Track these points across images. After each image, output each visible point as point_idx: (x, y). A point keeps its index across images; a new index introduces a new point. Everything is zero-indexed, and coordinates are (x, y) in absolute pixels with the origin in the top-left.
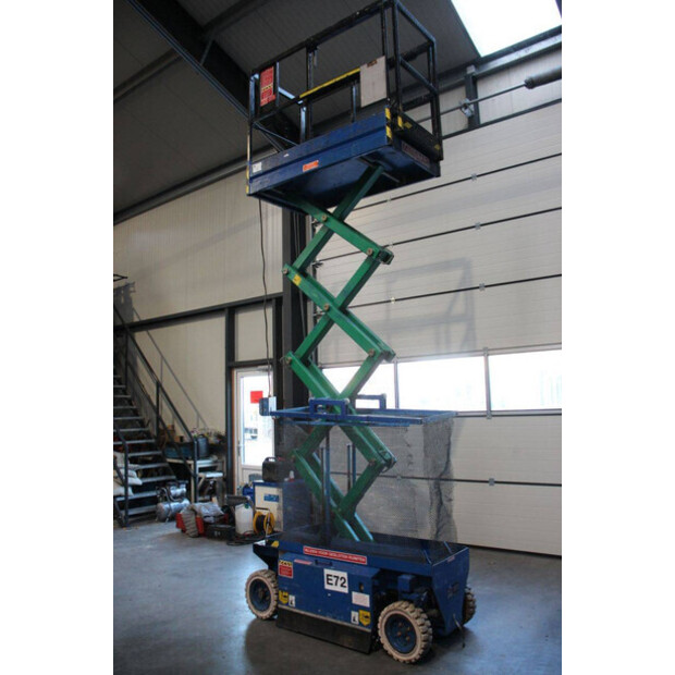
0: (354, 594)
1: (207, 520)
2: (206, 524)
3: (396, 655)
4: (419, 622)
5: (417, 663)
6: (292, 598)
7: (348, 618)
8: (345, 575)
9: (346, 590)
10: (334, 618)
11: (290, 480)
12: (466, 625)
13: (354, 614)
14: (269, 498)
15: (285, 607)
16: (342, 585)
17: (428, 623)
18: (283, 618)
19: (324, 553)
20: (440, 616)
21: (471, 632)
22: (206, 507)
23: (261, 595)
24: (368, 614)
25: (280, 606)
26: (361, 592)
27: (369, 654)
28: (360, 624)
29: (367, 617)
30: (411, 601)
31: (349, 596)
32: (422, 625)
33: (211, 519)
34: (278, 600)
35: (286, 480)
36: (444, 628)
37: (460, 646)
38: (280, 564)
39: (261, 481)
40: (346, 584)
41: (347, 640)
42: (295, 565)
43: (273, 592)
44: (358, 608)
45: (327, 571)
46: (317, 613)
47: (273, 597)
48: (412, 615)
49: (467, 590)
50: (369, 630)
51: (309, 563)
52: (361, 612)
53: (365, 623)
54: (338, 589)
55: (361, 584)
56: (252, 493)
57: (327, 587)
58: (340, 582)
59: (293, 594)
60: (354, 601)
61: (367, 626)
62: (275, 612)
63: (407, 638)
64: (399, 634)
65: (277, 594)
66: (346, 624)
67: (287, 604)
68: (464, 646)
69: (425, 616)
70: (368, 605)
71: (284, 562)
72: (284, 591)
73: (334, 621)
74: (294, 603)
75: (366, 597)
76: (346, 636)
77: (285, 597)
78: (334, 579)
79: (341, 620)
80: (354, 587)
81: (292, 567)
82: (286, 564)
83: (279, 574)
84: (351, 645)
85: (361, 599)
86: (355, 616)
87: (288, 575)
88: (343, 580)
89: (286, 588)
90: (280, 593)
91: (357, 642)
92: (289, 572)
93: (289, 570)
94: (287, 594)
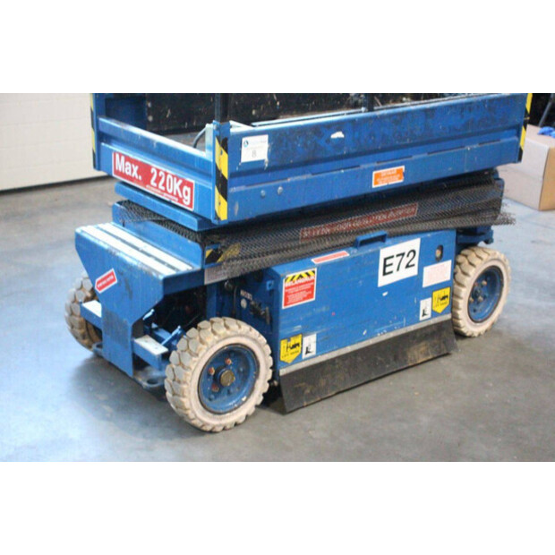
0: (427, 270)
6: (310, 341)
7: (414, 316)
9: (413, 272)
10: (390, 330)
13: (424, 304)
15: (294, 367)
16: (408, 266)
26: (438, 260)
28: (434, 314)
29: (444, 298)
31: (419, 278)
38: (286, 284)
40: (416, 261)
42: (318, 267)
44: (431, 290)
45: (384, 252)
50: (448, 317)
52: (437, 294)
53: (439, 309)
54: (401, 275)
57: (383, 281)
58: (406, 260)
59: (304, 333)
61: (444, 312)
66: (412, 328)
67: (299, 359)
70: (447, 277)
71: (297, 274)
72: (296, 335)
73: (392, 335)
74: (313, 349)
75: (448, 264)
76: (416, 346)
77: (294, 346)
78: (395, 261)
79: (402, 327)
80: (427, 258)
81: (314, 277)
82: (301, 276)
83: (283, 307)
84: (428, 354)
85: (438, 273)
86: (426, 305)
87: (304, 299)
88: (412, 254)
89: (298, 328)
90: (283, 344)
91: (435, 344)
92: (307, 290)
93: (308, 286)
94: (298, 340)
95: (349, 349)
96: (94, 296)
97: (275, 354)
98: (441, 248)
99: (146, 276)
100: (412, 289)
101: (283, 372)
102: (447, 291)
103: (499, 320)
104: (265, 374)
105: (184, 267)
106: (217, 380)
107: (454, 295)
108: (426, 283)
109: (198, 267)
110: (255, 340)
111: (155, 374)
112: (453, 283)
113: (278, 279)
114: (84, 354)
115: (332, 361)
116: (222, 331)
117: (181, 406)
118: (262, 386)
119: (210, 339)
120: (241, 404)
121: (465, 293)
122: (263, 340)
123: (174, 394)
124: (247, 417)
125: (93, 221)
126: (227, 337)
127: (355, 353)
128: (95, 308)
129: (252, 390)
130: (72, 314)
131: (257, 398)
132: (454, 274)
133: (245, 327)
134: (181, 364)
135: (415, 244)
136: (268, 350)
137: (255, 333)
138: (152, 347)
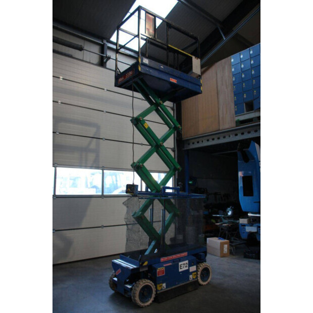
0: (190, 268)
6: (164, 285)
7: (188, 279)
9: (187, 268)
10: (183, 283)
15: (161, 291)
26: (193, 265)
28: (193, 279)
31: (189, 270)
38: (158, 270)
40: (187, 266)
42: (166, 267)
44: (192, 273)
45: (180, 263)
46: (176, 285)
50: (196, 280)
51: (171, 264)
52: (194, 274)
53: (194, 278)
54: (184, 269)
57: (180, 270)
58: (185, 266)
59: (163, 283)
66: (188, 282)
67: (162, 289)
70: (195, 269)
72: (160, 283)
73: (183, 284)
74: (165, 287)
75: (195, 266)
76: (189, 287)
77: (160, 286)
78: (183, 265)
79: (186, 282)
80: (190, 265)
81: (164, 269)
82: (161, 269)
83: (158, 276)
84: (192, 289)
85: (193, 269)
86: (191, 276)
87: (162, 274)
88: (186, 264)
89: (161, 282)
90: (158, 286)
91: (194, 286)
92: (163, 272)
94: (161, 284)
95: (174, 287)
96: (115, 276)
97: (156, 288)
98: (193, 262)
99: (127, 268)
100: (187, 272)
101: (158, 292)
102: (195, 273)
103: (210, 281)
104: (154, 293)
105: (135, 267)
106: (143, 294)
107: (197, 274)
108: (191, 271)
109: (138, 267)
110: (151, 284)
111: (129, 294)
112: (197, 271)
113: (156, 269)
114: (112, 292)
115: (169, 290)
116: (144, 281)
117: (135, 300)
118: (153, 296)
119: (141, 283)
120: (149, 300)
121: (199, 273)
122: (153, 284)
123: (134, 297)
124: (151, 304)
125: (116, 259)
126: (145, 283)
127: (175, 288)
128: (116, 279)
129: (151, 297)
130: (110, 281)
131: (152, 299)
132: (197, 269)
133: (149, 281)
134: (135, 289)
135: (187, 262)
136: (154, 286)
137: (151, 282)
138: (129, 287)
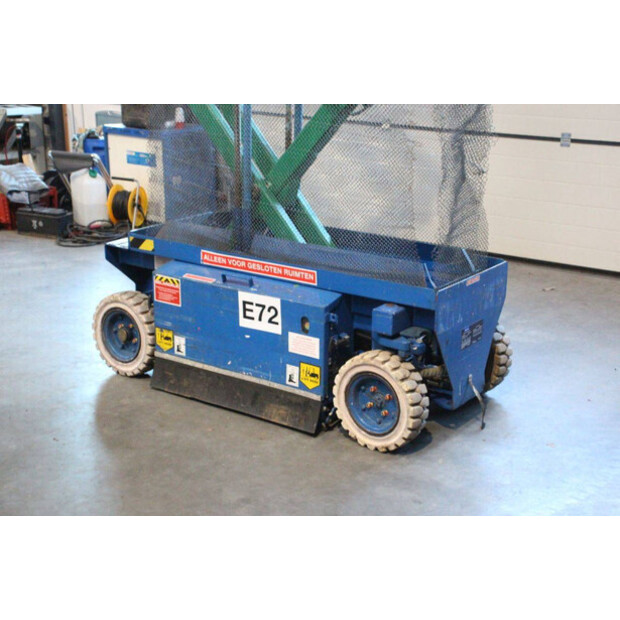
0: (291, 336)
1: (15, 198)
2: (14, 207)
3: (363, 438)
4: (407, 385)
5: (399, 451)
6: (181, 342)
7: (280, 376)
8: (276, 302)
9: (277, 330)
10: (255, 375)
11: (178, 125)
12: (489, 394)
13: (291, 370)
14: (136, 159)
15: (167, 356)
16: (270, 321)
17: (423, 388)
18: (162, 374)
19: (238, 262)
20: (445, 376)
21: (497, 405)
22: (11, 175)
23: (123, 335)
24: (317, 371)
25: (157, 354)
26: (305, 332)
27: (315, 435)
28: (304, 387)
29: (313, 375)
30: (394, 352)
31: (284, 338)
32: (412, 391)
33: (24, 197)
34: (154, 345)
35: (168, 124)
36: (450, 397)
37: (476, 425)
38: (156, 281)
39: (121, 126)
40: (278, 319)
41: (276, 412)
42: (186, 284)
43: (144, 330)
44: (298, 360)
45: (243, 296)
46: (226, 367)
47: (146, 339)
48: (393, 373)
49: (497, 336)
50: (317, 397)
51: (210, 281)
52: (305, 367)
53: (309, 385)
54: (264, 326)
55: (304, 320)
56: (103, 149)
57: (244, 323)
58: (267, 315)
59: (174, 332)
60: (292, 348)
61: (313, 391)
62: (150, 365)
63: (383, 413)
64: (369, 404)
65: (153, 334)
66: (276, 386)
67: (171, 351)
68: (483, 426)
69: (418, 376)
70: (316, 354)
71: (165, 278)
72: (168, 329)
73: (256, 380)
74: (183, 349)
75: (317, 342)
76: (277, 406)
77: (167, 338)
78: (256, 310)
79: (268, 379)
81: (178, 286)
82: (167, 280)
83: (155, 300)
84: (285, 421)
85: (306, 345)
86: (292, 372)
87: (172, 301)
88: (273, 311)
89: (169, 324)
90: (158, 332)
91: (296, 416)
92: (174, 295)
93: (175, 292)
94: (170, 335)
100: (272, 350)
